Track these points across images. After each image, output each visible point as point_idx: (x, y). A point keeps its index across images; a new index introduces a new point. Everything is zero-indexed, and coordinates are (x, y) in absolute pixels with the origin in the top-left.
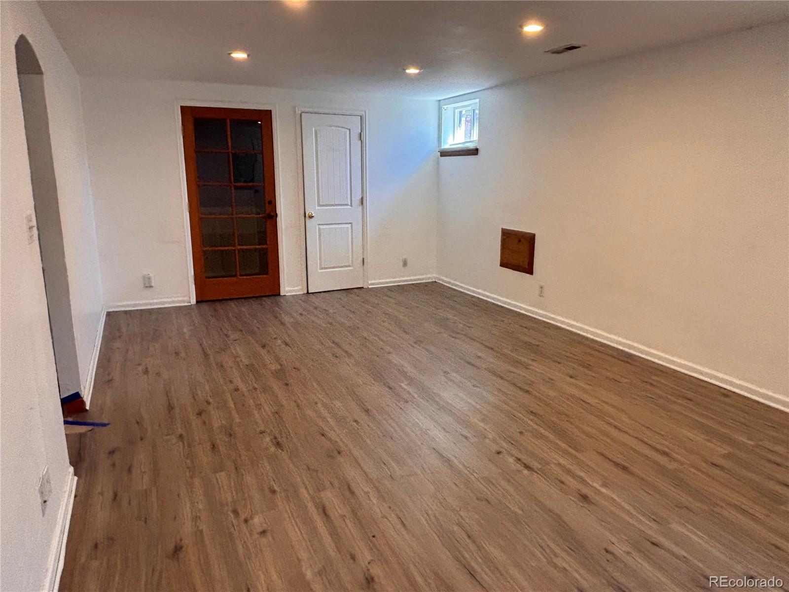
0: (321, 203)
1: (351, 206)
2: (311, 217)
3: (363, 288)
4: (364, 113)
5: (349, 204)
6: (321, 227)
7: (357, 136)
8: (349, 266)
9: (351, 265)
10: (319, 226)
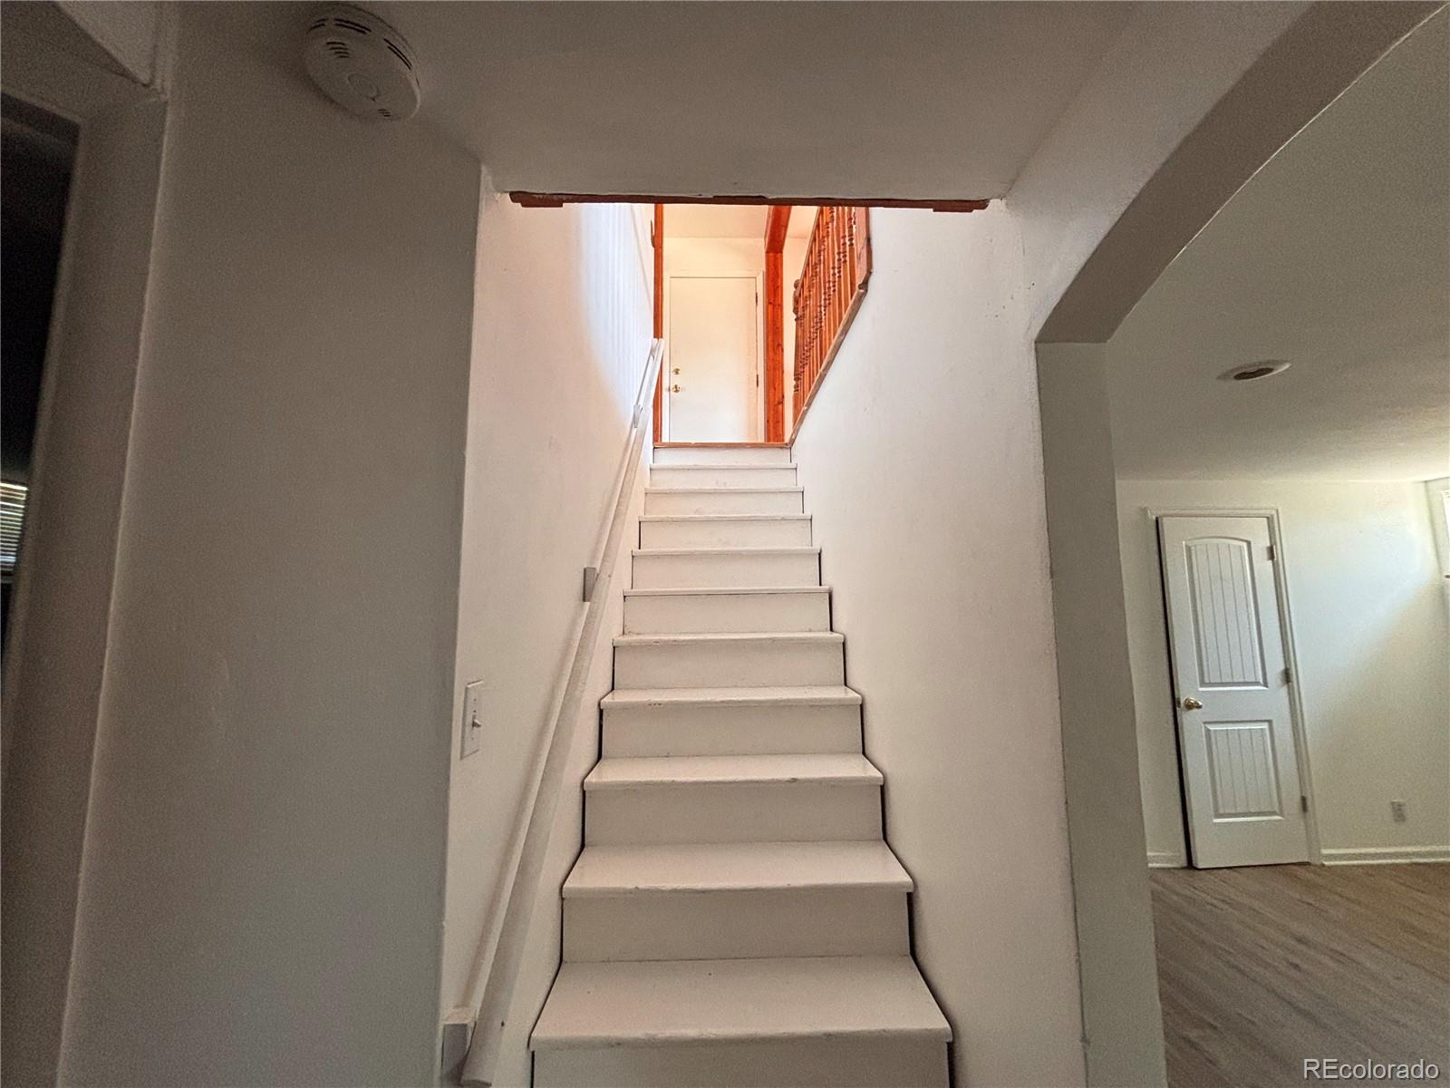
0: (1207, 680)
1: (1266, 684)
2: (1190, 706)
3: (1308, 864)
4: (1274, 512)
5: (1261, 681)
6: (1212, 728)
7: (1265, 554)
8: (1274, 813)
9: (1278, 811)
10: (1207, 725)
